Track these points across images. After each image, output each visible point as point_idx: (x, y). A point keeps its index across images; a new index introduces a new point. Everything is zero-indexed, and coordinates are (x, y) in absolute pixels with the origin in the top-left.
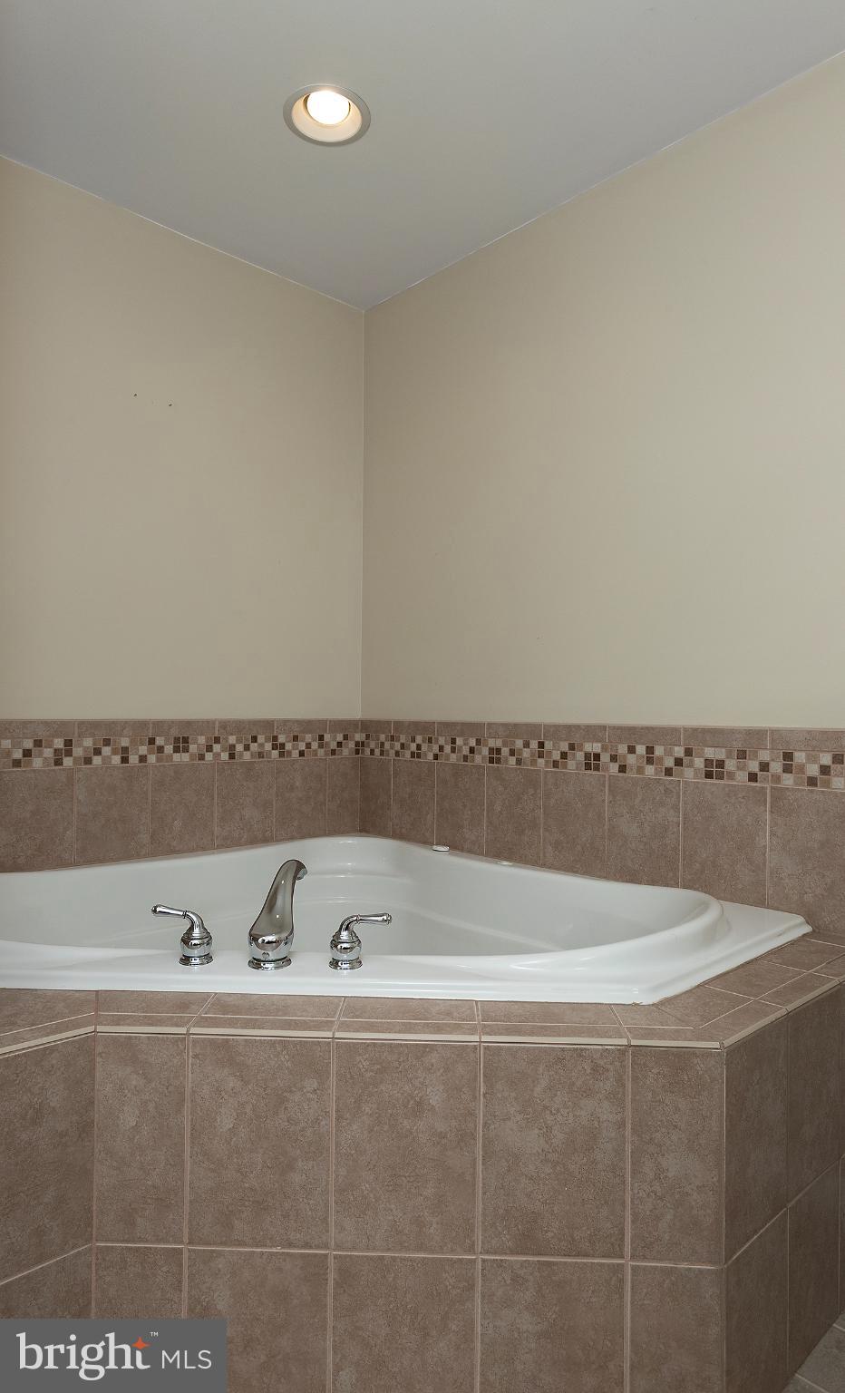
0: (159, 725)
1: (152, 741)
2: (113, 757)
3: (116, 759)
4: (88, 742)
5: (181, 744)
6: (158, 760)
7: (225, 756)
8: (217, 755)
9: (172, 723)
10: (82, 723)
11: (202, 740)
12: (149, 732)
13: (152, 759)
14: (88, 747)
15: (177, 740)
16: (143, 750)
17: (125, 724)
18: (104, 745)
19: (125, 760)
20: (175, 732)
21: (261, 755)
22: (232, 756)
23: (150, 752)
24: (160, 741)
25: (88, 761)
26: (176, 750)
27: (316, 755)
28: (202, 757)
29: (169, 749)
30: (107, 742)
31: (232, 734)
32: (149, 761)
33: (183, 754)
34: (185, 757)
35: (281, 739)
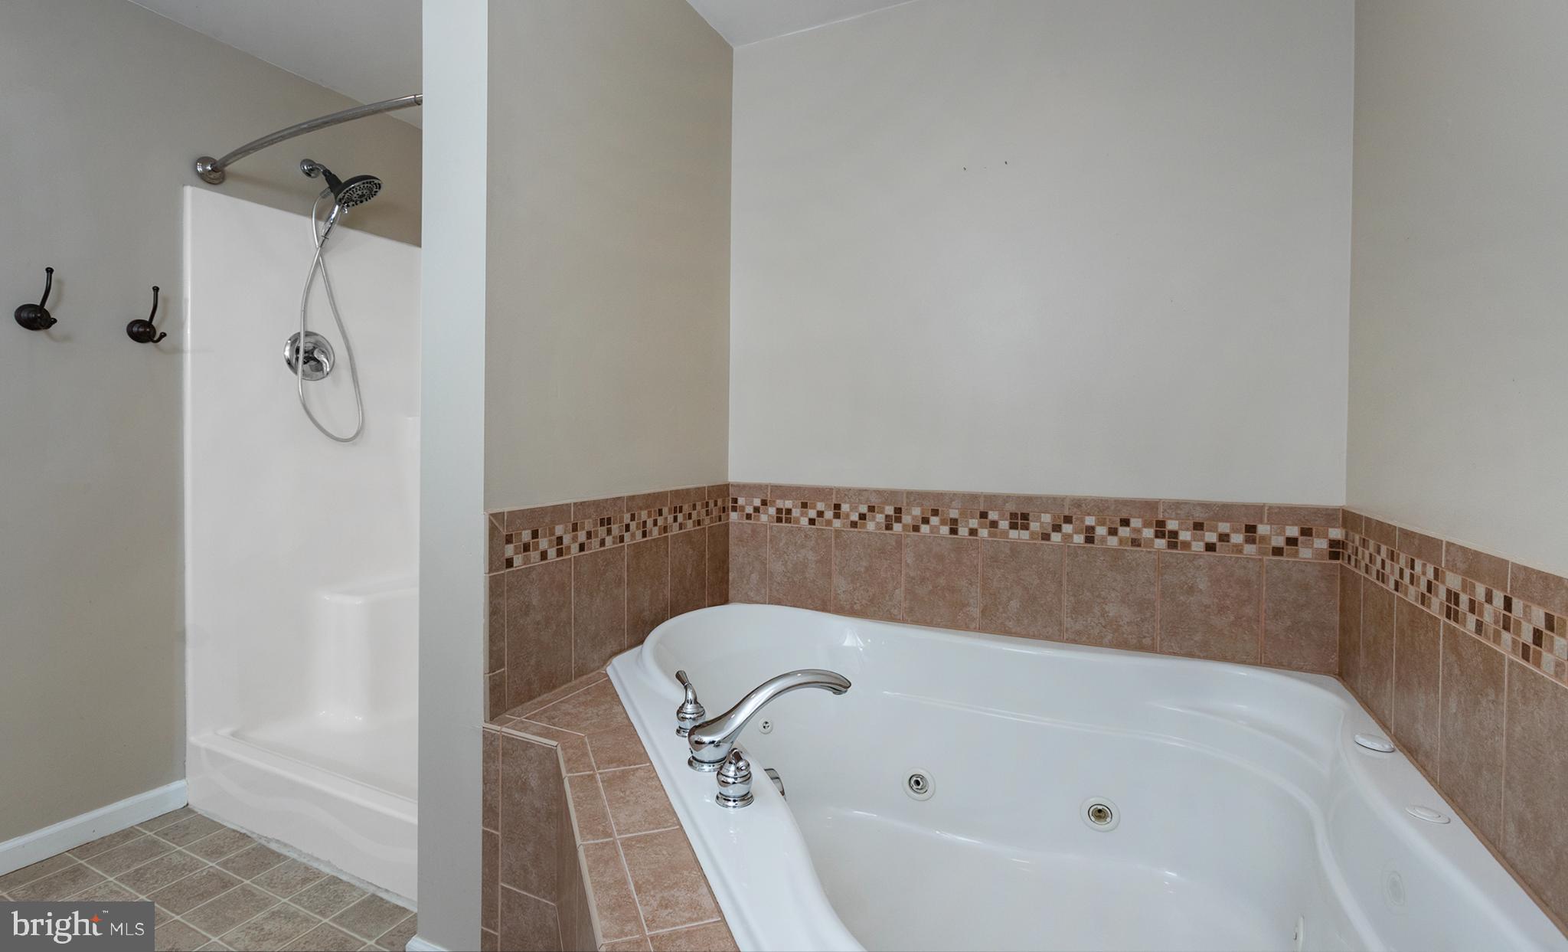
0: (992, 499)
1: (984, 515)
2: (941, 527)
3: (945, 530)
4: (917, 511)
5: (1019, 520)
6: (990, 535)
7: (1079, 539)
8: (1067, 537)
9: (1007, 498)
10: (909, 493)
11: (1047, 518)
12: (982, 507)
13: (984, 533)
14: (916, 516)
15: (1013, 515)
16: (974, 523)
17: (954, 496)
18: (932, 515)
19: (954, 531)
20: (1011, 507)
21: (1135, 543)
22: (1090, 540)
23: (982, 526)
24: (993, 516)
25: (916, 529)
26: (1013, 526)
27: (1241, 552)
28: (1046, 537)
29: (1004, 525)
30: (935, 512)
31: (1089, 515)
32: (980, 534)
33: (1022, 531)
34: (1025, 535)
35: (1172, 525)
